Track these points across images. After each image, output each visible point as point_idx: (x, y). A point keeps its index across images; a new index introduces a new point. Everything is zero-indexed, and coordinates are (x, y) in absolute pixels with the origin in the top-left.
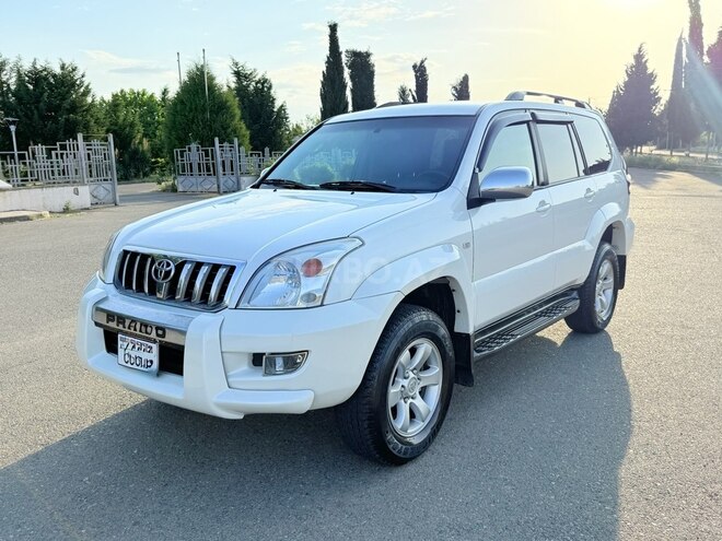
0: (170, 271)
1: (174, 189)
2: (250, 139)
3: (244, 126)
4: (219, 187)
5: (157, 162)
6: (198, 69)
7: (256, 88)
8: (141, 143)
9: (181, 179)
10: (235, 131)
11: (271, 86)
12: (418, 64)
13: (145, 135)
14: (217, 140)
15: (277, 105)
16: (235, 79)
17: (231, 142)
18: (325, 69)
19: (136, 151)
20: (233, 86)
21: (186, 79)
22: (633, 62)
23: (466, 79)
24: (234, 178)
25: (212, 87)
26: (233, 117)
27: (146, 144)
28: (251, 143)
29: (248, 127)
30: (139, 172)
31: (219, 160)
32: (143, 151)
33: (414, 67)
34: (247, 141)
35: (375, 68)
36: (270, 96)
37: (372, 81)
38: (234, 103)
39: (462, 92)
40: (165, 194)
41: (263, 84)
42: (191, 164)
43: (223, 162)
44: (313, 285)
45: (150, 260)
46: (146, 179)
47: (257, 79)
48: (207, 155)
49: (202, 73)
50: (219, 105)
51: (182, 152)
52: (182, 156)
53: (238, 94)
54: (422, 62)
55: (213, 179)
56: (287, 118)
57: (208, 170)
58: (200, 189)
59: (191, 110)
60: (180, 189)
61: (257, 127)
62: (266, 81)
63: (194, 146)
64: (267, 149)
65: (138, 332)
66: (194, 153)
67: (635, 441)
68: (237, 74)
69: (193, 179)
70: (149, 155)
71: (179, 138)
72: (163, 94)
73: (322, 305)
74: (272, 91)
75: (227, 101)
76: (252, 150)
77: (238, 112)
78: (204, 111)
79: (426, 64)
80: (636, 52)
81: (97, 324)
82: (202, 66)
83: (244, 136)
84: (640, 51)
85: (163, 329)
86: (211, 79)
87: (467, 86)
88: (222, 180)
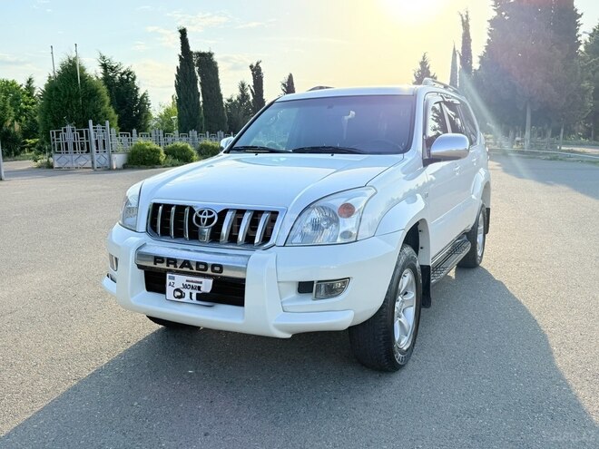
0: (213, 218)
1: (50, 166)
2: (119, 122)
3: (113, 111)
4: (93, 163)
5: (25, 143)
6: (70, 61)
7: (121, 79)
8: (12, 125)
9: (56, 156)
10: (105, 114)
11: (135, 77)
12: (254, 65)
13: (17, 119)
14: (91, 122)
15: (141, 93)
16: (102, 70)
17: (103, 124)
18: (179, 65)
19: (8, 133)
20: (101, 76)
21: (60, 69)
22: (419, 67)
23: (291, 77)
24: (106, 156)
25: (83, 77)
26: (103, 102)
27: (17, 126)
28: (119, 125)
29: (117, 112)
30: (11, 151)
31: (93, 140)
32: (15, 133)
33: (251, 67)
34: (116, 124)
35: (218, 65)
36: (135, 86)
37: (217, 76)
38: (103, 90)
39: (289, 87)
40: (40, 170)
41: (127, 75)
42: (66, 144)
43: (97, 141)
44: (348, 224)
45: (187, 210)
46: (17, 157)
47: (122, 71)
48: (82, 135)
49: (74, 65)
50: (89, 91)
51: (58, 134)
52: (58, 136)
53: (106, 84)
54: (258, 64)
55: (88, 156)
56: (149, 105)
57: (82, 149)
58: (75, 165)
59: (65, 96)
60: (56, 165)
61: (123, 111)
62: (130, 73)
63: (69, 127)
64: (134, 131)
65: (195, 271)
66: (69, 133)
67: (554, 341)
68: (104, 66)
69: (68, 157)
70: (20, 136)
71: (54, 121)
72: (28, 82)
73: (356, 241)
74: (136, 82)
75: (97, 89)
76: (120, 131)
77: (107, 99)
78: (77, 97)
79: (260, 65)
80: (421, 60)
81: (140, 267)
82: (75, 59)
83: (113, 119)
84: (424, 59)
85: (221, 266)
86: (82, 70)
87: (293, 84)
88: (96, 157)
